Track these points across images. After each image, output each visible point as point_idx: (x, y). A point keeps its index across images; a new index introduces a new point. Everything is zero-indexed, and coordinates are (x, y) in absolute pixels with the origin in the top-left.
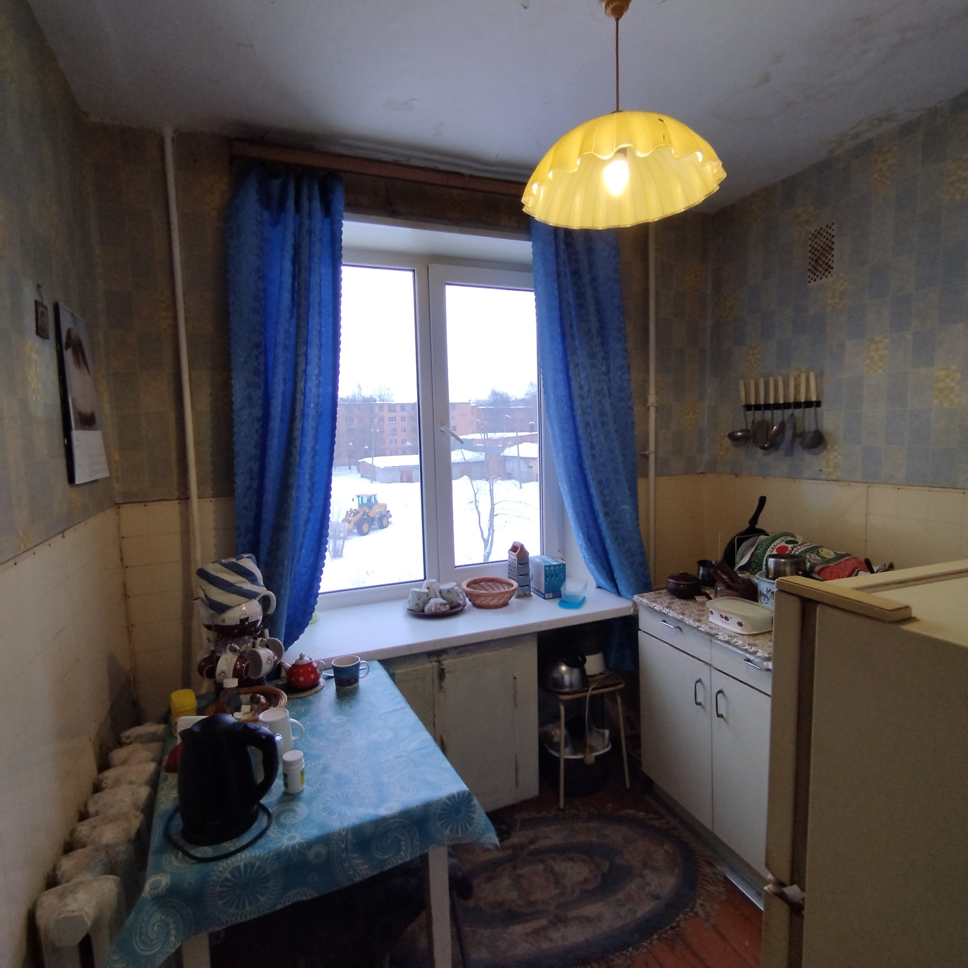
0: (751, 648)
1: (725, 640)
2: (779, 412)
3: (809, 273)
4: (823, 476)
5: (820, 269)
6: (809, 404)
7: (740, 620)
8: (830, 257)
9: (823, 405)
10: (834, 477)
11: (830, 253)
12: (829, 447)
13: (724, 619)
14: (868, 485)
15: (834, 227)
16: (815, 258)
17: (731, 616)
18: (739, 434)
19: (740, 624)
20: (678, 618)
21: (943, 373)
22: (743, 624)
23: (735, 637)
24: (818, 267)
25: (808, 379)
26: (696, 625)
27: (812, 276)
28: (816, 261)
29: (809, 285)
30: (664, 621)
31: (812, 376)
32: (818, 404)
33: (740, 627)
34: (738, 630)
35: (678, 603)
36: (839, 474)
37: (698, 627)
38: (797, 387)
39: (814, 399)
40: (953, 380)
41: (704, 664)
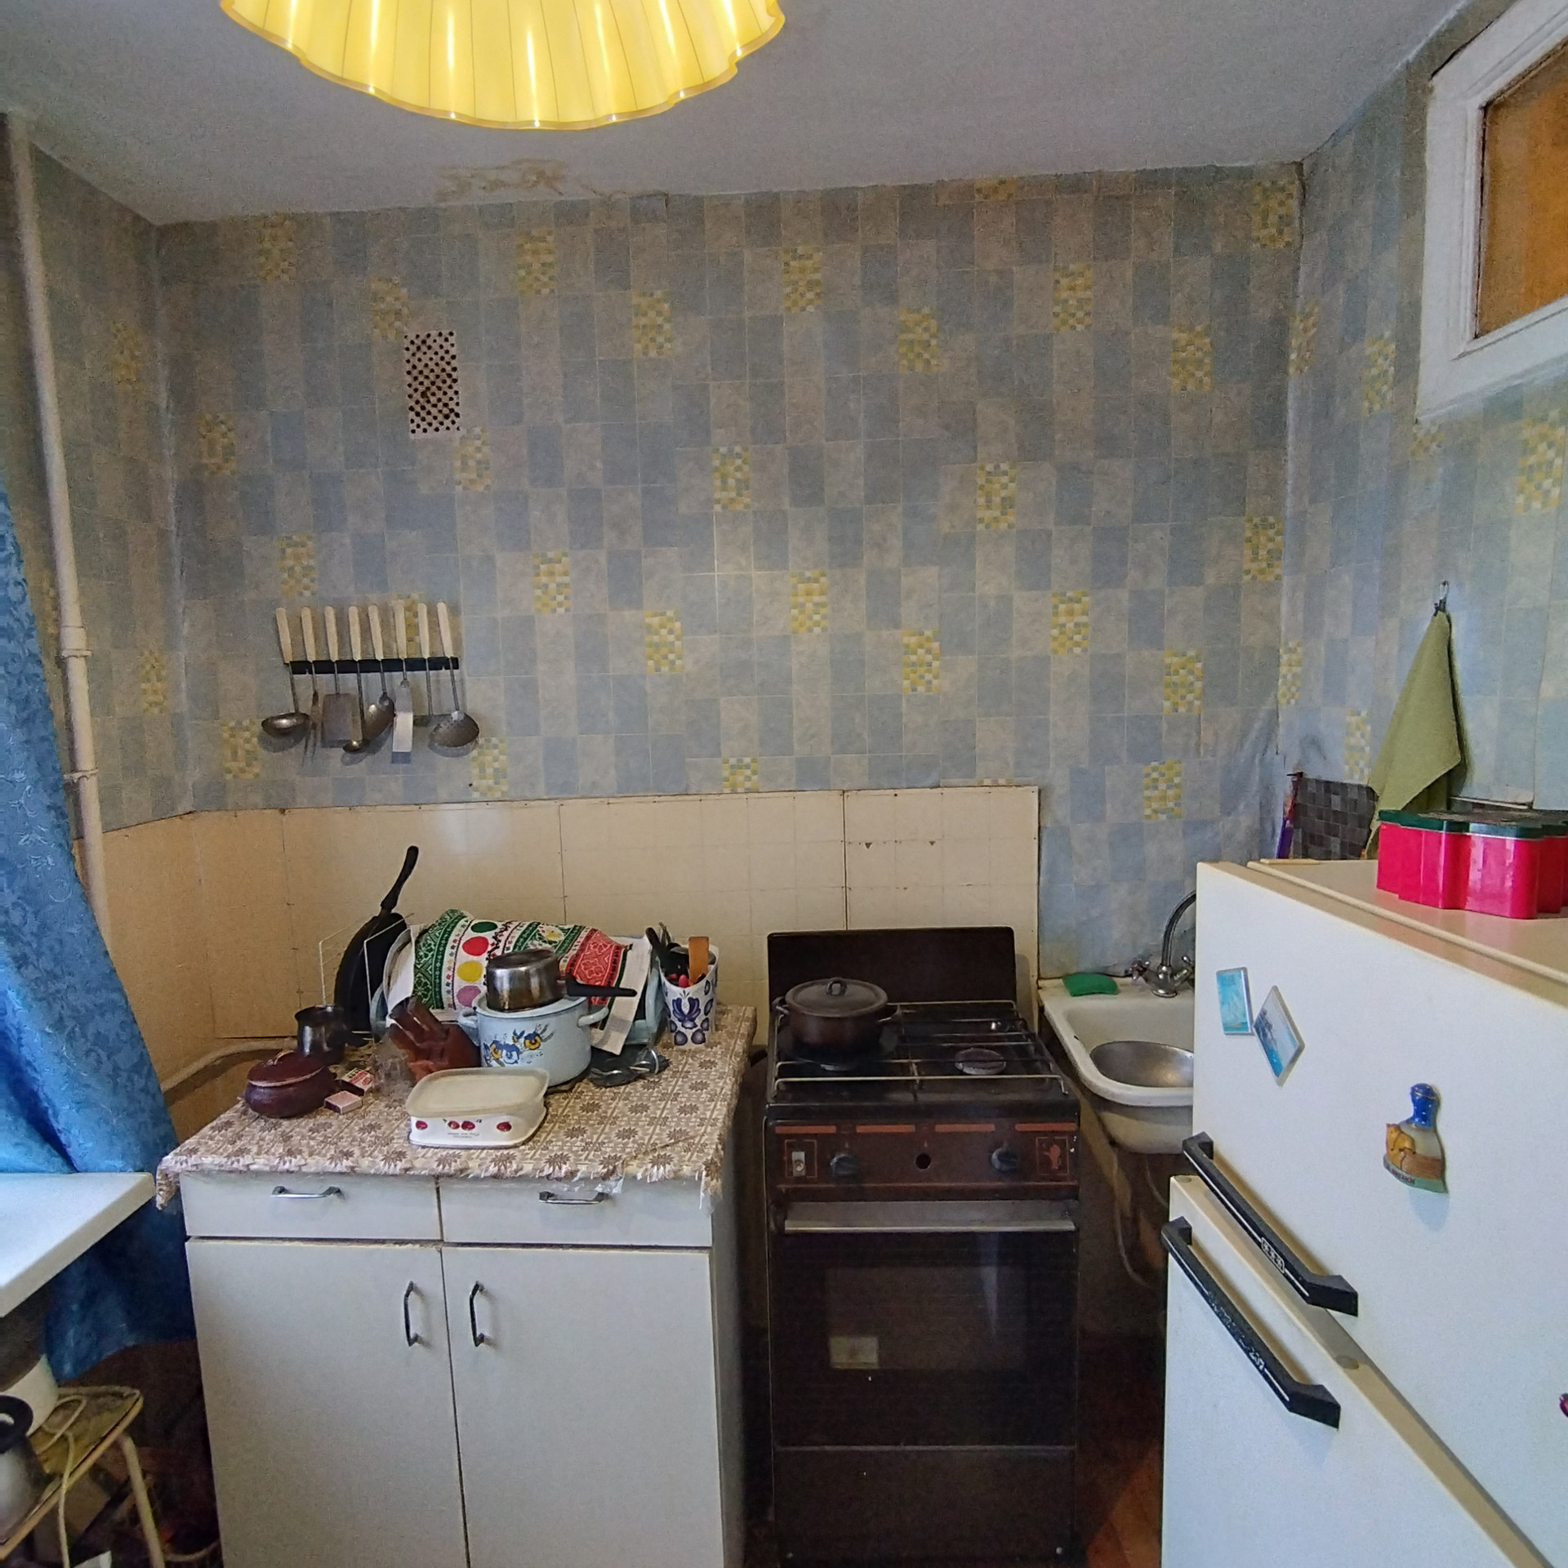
0: (560, 1168)
1: (488, 1174)
2: (375, 677)
3: (412, 415)
4: (476, 795)
5: (434, 411)
6: (438, 663)
7: (504, 1119)
8: (451, 393)
9: (463, 664)
10: (498, 795)
11: (450, 387)
12: (481, 740)
13: (460, 1129)
14: (559, 803)
15: (452, 339)
16: (421, 389)
17: (479, 1117)
18: (284, 722)
19: (505, 1126)
20: (338, 1169)
21: (656, 621)
22: (511, 1124)
23: (510, 1158)
24: (428, 407)
25: (433, 614)
26: (398, 1167)
27: (417, 420)
28: (423, 394)
29: (412, 436)
30: (282, 1190)
31: (442, 608)
32: (455, 663)
33: (506, 1133)
34: (504, 1139)
35: (299, 1128)
36: (505, 788)
37: (407, 1170)
38: (412, 628)
39: (449, 654)
40: (671, 632)
41: (417, 1246)
